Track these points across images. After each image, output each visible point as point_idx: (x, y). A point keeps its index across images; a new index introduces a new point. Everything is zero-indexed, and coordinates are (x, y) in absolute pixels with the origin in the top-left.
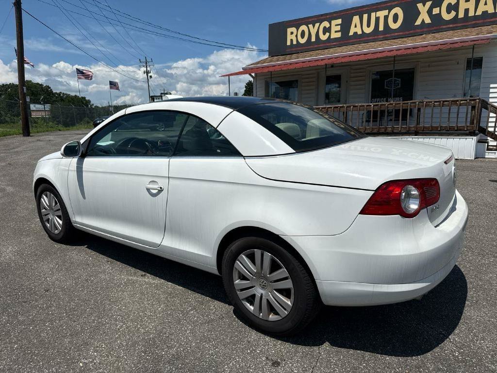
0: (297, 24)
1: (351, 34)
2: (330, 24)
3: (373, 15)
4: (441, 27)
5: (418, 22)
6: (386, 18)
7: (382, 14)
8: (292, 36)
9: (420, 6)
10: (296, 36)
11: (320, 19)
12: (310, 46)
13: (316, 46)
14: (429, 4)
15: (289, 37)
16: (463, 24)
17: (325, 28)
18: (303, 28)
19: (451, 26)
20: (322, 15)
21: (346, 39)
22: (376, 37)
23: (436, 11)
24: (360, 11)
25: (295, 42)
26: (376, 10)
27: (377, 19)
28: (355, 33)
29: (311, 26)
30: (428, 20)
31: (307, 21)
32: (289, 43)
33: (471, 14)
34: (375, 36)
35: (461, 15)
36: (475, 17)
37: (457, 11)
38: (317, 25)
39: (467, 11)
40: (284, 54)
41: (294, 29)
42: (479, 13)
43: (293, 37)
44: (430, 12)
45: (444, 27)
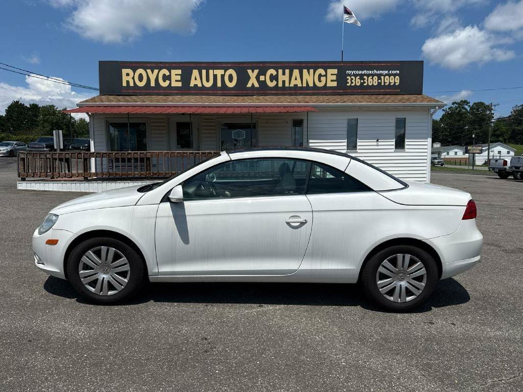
0: (134, 66)
1: (192, 85)
2: (170, 73)
3: (211, 72)
4: (267, 92)
5: (249, 85)
6: (223, 76)
7: (219, 73)
8: (128, 77)
9: (250, 71)
10: (133, 78)
11: (159, 66)
12: (148, 90)
13: (156, 91)
14: (256, 71)
15: (125, 79)
16: (282, 92)
17: (164, 75)
18: (140, 71)
19: (274, 92)
20: (161, 63)
21: (186, 89)
22: (215, 92)
23: (262, 78)
24: (200, 66)
25: (132, 84)
26: (214, 69)
27: (215, 76)
28: (196, 85)
29: (149, 71)
30: (257, 85)
31: (145, 65)
32: (124, 84)
33: (287, 85)
34: (214, 90)
35: (280, 85)
36: (290, 88)
37: (277, 81)
38: (156, 71)
39: (284, 82)
40: (120, 94)
41: (130, 71)
42: (292, 85)
43: (130, 79)
44: (257, 78)
45: (269, 92)
